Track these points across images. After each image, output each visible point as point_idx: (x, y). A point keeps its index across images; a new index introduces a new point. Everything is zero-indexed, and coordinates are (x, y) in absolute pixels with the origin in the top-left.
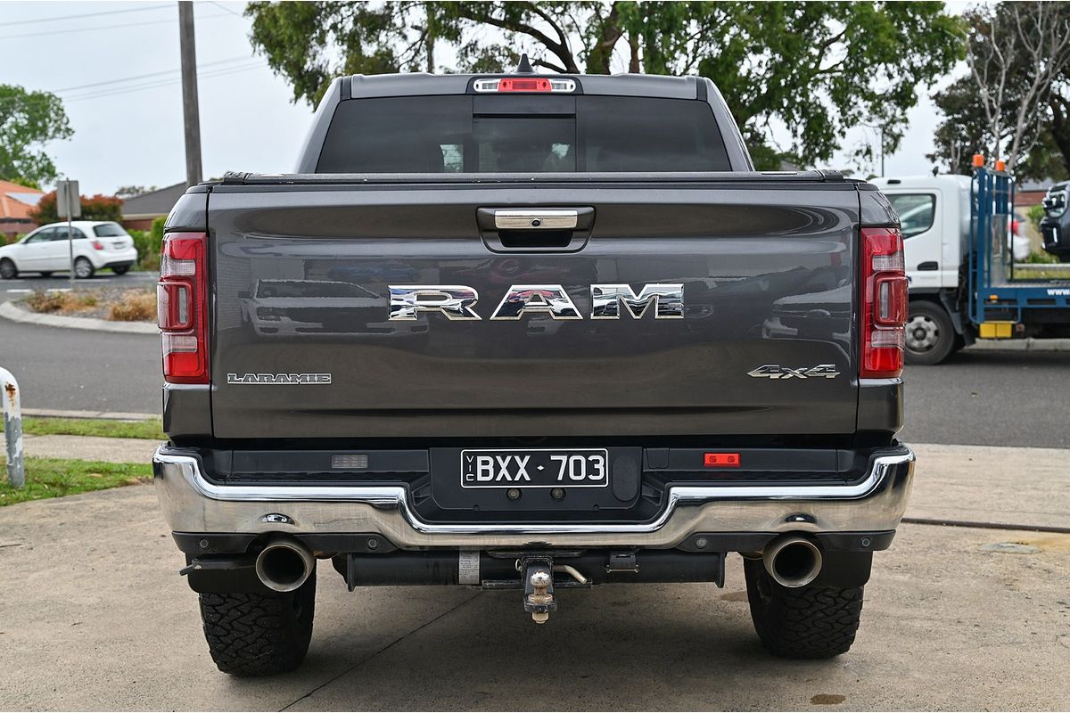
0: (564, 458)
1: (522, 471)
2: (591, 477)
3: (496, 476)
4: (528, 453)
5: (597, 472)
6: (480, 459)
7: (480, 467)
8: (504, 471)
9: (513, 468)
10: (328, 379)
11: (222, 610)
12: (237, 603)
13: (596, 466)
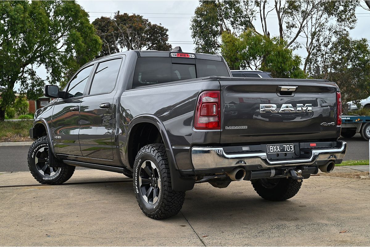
0: (285, 146)
1: (278, 149)
2: (291, 150)
3: (274, 151)
4: (279, 145)
5: (292, 149)
6: (270, 147)
7: (271, 149)
8: (275, 149)
9: (277, 149)
10: (246, 127)
11: (173, 197)
12: (177, 195)
13: (292, 147)
